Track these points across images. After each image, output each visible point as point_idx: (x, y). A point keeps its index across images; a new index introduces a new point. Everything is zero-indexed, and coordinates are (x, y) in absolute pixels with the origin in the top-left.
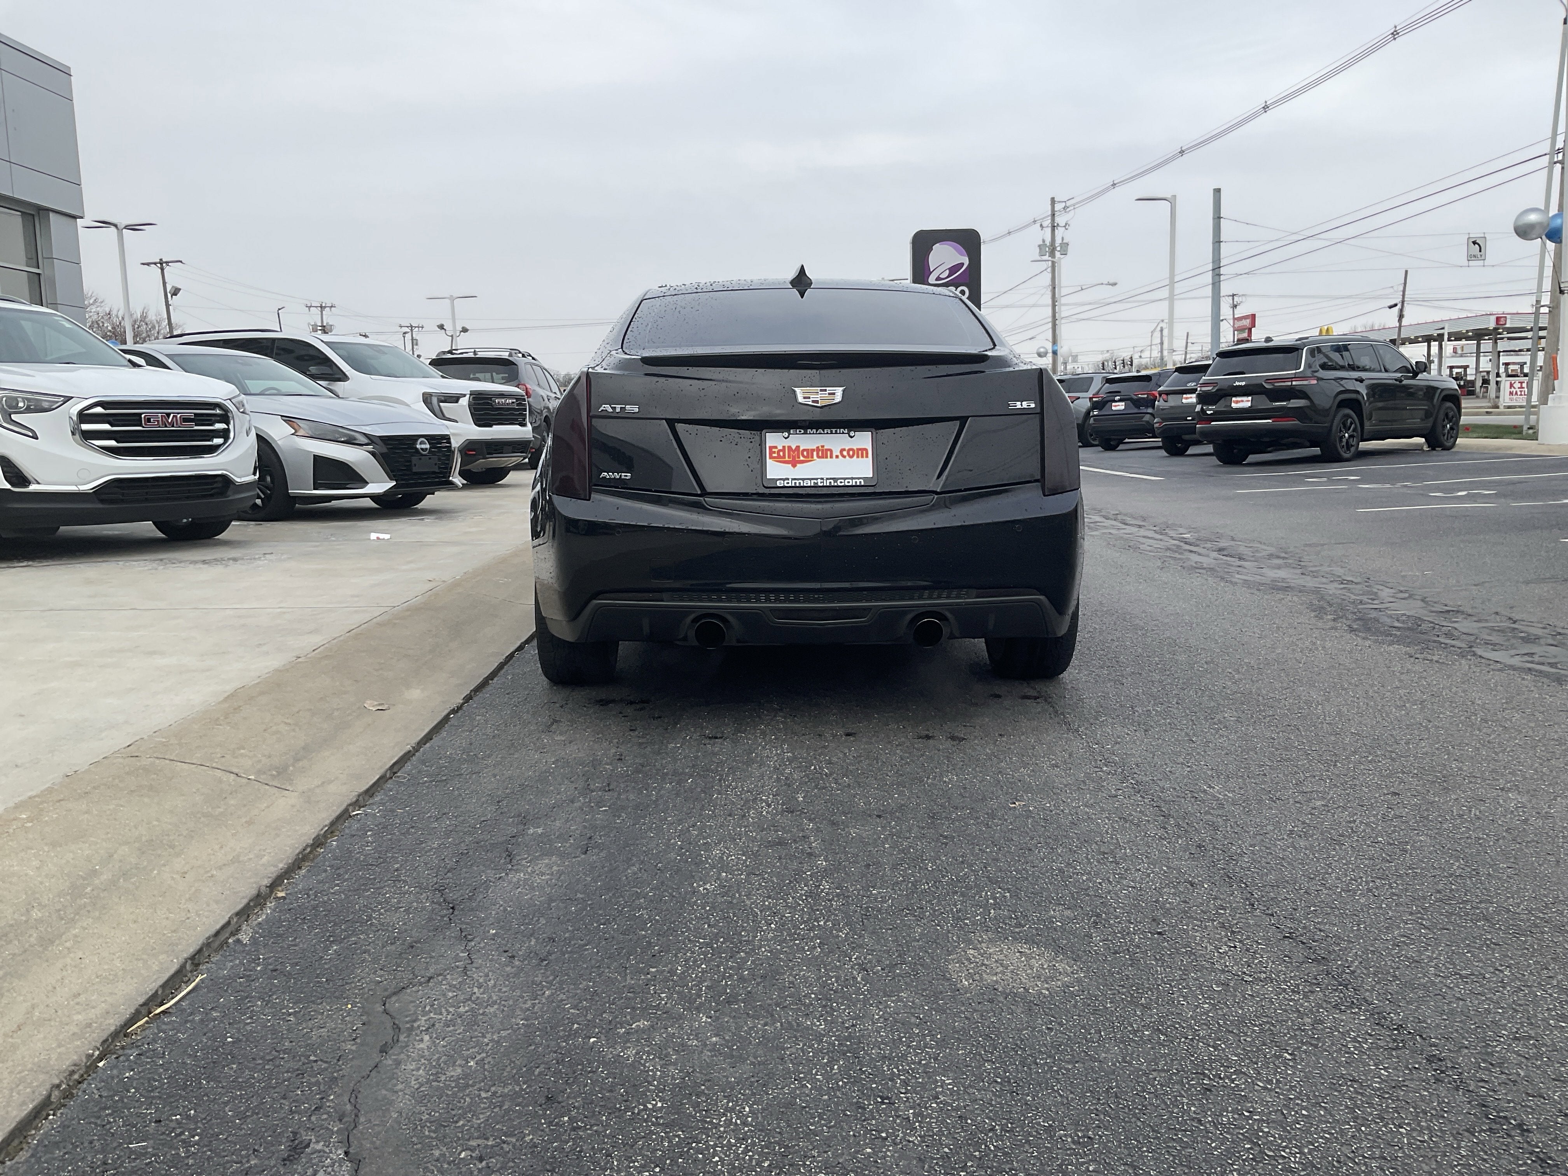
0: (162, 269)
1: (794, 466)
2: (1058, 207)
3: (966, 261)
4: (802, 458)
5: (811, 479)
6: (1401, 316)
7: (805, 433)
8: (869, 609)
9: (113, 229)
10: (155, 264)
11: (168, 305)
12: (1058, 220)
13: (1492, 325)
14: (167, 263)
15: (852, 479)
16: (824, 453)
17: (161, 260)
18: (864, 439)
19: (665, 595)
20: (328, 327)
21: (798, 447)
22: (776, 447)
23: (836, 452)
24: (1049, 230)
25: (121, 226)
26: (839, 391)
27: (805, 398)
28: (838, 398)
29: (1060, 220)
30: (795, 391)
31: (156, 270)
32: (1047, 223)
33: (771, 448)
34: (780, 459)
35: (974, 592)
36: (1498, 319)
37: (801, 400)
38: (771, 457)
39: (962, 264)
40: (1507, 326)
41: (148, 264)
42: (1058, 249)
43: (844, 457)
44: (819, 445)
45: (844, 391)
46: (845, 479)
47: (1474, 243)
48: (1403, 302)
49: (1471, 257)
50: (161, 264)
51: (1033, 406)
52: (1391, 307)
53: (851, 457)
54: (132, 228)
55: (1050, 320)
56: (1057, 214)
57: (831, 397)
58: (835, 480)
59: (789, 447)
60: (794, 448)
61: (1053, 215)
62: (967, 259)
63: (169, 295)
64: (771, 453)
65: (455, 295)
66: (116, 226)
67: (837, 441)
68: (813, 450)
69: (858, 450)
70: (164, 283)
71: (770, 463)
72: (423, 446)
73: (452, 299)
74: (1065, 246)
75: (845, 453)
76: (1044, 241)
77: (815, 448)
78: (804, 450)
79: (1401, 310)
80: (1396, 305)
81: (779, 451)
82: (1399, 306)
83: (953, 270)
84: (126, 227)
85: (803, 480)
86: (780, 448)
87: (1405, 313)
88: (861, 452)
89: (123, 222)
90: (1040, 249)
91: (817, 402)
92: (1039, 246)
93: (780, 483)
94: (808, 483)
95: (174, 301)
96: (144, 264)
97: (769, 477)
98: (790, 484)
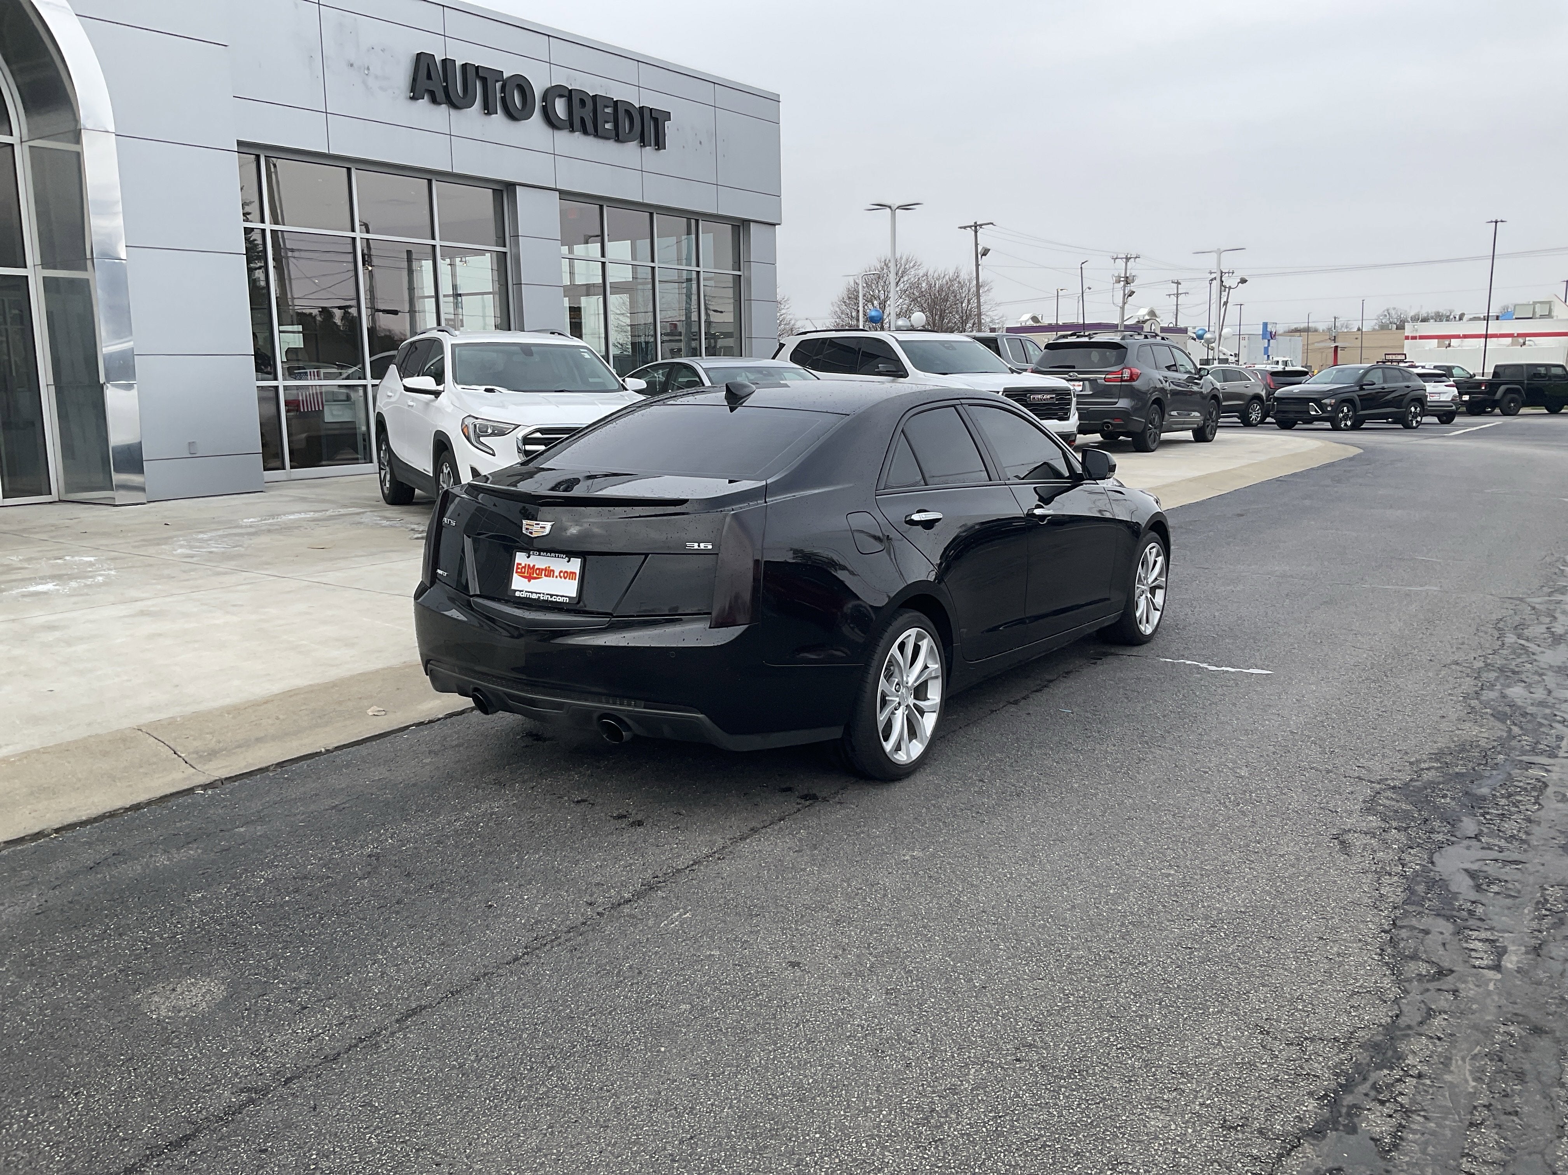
0: (976, 232)
1: (529, 581)
4: (535, 575)
5: (537, 593)
7: (540, 555)
8: (564, 704)
9: (888, 210)
11: (977, 265)
14: (981, 225)
15: (562, 596)
16: (549, 573)
17: (976, 223)
18: (575, 565)
20: (1131, 278)
21: (534, 566)
22: (520, 564)
23: (557, 573)
25: (894, 208)
26: (548, 526)
27: (526, 529)
28: (547, 531)
31: (970, 232)
33: (517, 564)
34: (521, 574)
35: (643, 703)
37: (524, 530)
38: (517, 572)
41: (965, 228)
43: (561, 577)
44: (547, 566)
45: (552, 526)
46: (557, 596)
50: (976, 227)
51: (710, 547)
53: (565, 578)
54: (905, 207)
57: (542, 530)
58: (552, 596)
59: (529, 566)
60: (531, 566)
63: (979, 256)
64: (518, 568)
65: (1222, 249)
66: (890, 207)
67: (559, 564)
68: (543, 570)
69: (571, 572)
70: (976, 244)
71: (516, 577)
73: (1219, 252)
75: (562, 574)
77: (544, 567)
78: (537, 569)
81: (522, 567)
84: (898, 208)
85: (532, 593)
86: (523, 565)
88: (572, 575)
91: (531, 533)
93: (517, 594)
94: (534, 596)
95: (983, 261)
96: (961, 228)
97: (513, 587)
98: (524, 595)
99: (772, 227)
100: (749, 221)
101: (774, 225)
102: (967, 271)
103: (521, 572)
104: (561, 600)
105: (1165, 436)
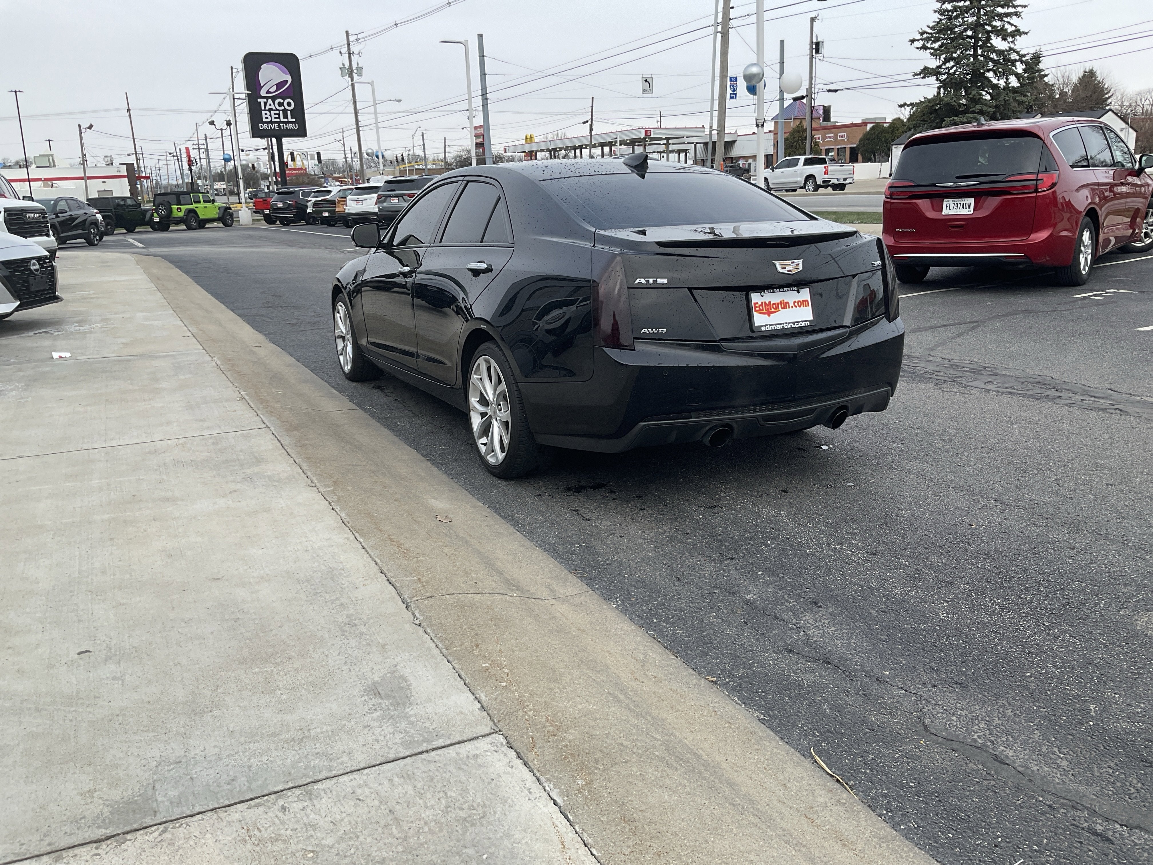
1: (769, 316)
2: (351, 38)
3: (290, 80)
4: (773, 310)
5: (780, 324)
6: (591, 130)
7: (774, 292)
8: (816, 408)
12: (353, 48)
13: (643, 136)
15: (803, 321)
16: (785, 305)
18: (805, 294)
19: (693, 414)
21: (770, 302)
22: (757, 303)
23: (791, 304)
24: (347, 56)
27: (783, 268)
28: (800, 268)
29: (354, 48)
30: (775, 265)
32: (345, 50)
33: (755, 304)
34: (760, 312)
35: (863, 389)
36: (646, 131)
37: (780, 269)
38: (756, 311)
39: (287, 81)
40: (652, 136)
42: (355, 71)
43: (796, 307)
44: (781, 300)
46: (799, 322)
47: (646, 81)
48: (592, 119)
49: (645, 91)
52: (584, 123)
53: (800, 306)
55: (355, 127)
56: (351, 44)
58: (794, 323)
59: (765, 303)
60: (767, 303)
61: (349, 45)
62: (290, 77)
64: (756, 307)
67: (791, 296)
68: (778, 304)
69: (803, 301)
71: (756, 315)
72: (35, 267)
74: (360, 69)
75: (796, 304)
76: (343, 65)
77: (779, 302)
78: (773, 304)
79: (591, 125)
80: (587, 122)
81: (760, 306)
82: (589, 122)
83: (279, 85)
85: (776, 325)
86: (760, 303)
87: (593, 127)
88: (804, 303)
90: (342, 71)
91: (790, 271)
92: (340, 68)
93: (763, 329)
94: (779, 327)
97: (756, 324)
98: (770, 328)
103: (760, 310)
104: (803, 324)
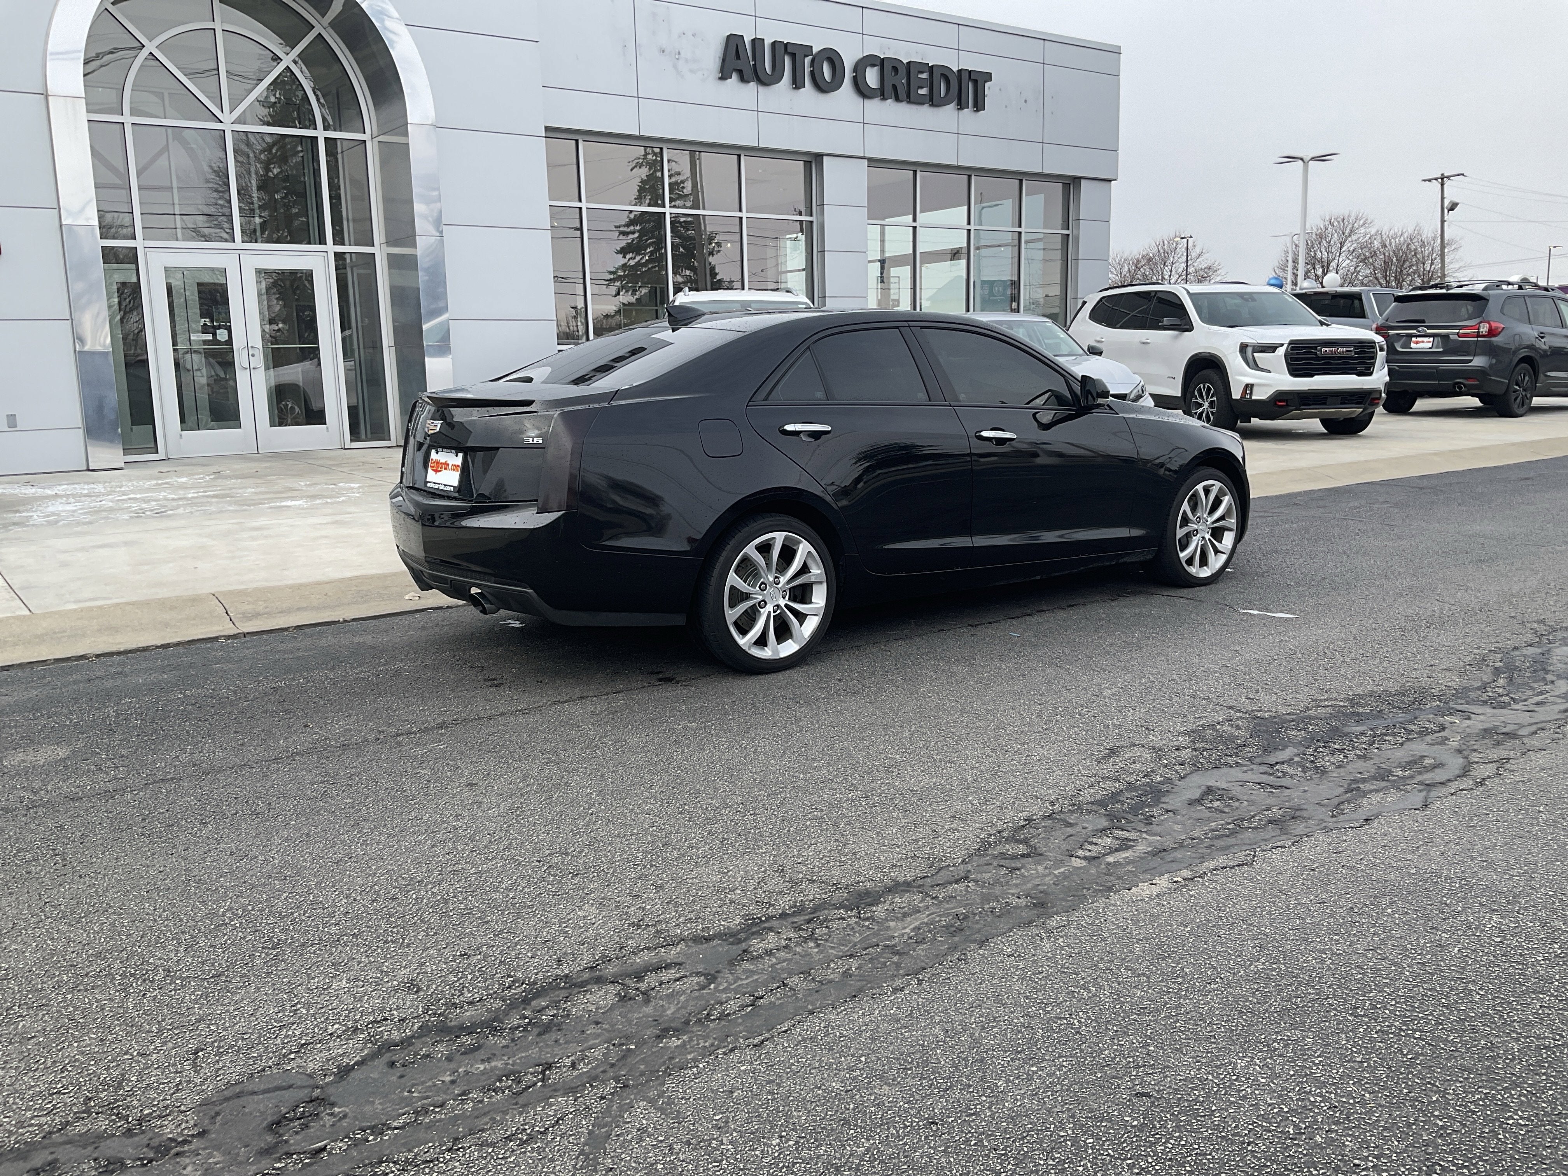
0: (1442, 185)
1: (435, 474)
4: (439, 469)
9: (1301, 162)
10: (1436, 179)
11: (1443, 221)
14: (1448, 177)
16: (446, 466)
17: (1442, 175)
18: (460, 459)
25: (1306, 159)
26: (439, 424)
28: (439, 428)
31: (1437, 185)
35: (493, 579)
41: (1430, 180)
46: (448, 485)
50: (1442, 179)
51: (541, 442)
53: (454, 470)
54: (1320, 159)
57: (436, 427)
58: (445, 485)
59: (437, 460)
63: (1446, 211)
64: (431, 463)
66: (1302, 159)
67: (452, 458)
68: (444, 464)
69: (457, 465)
70: (1443, 198)
71: (429, 471)
75: (452, 467)
77: (444, 461)
78: (441, 463)
84: (1312, 159)
85: (436, 483)
86: (434, 460)
88: (457, 468)
89: (1307, 154)
93: (429, 485)
94: (436, 486)
95: (1449, 216)
96: (1425, 181)
97: (427, 480)
98: (432, 486)
99: (1108, 183)
100: (1080, 178)
101: (1110, 181)
102: (1430, 229)
103: (433, 467)
104: (449, 489)
105: (1537, 401)
